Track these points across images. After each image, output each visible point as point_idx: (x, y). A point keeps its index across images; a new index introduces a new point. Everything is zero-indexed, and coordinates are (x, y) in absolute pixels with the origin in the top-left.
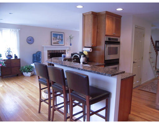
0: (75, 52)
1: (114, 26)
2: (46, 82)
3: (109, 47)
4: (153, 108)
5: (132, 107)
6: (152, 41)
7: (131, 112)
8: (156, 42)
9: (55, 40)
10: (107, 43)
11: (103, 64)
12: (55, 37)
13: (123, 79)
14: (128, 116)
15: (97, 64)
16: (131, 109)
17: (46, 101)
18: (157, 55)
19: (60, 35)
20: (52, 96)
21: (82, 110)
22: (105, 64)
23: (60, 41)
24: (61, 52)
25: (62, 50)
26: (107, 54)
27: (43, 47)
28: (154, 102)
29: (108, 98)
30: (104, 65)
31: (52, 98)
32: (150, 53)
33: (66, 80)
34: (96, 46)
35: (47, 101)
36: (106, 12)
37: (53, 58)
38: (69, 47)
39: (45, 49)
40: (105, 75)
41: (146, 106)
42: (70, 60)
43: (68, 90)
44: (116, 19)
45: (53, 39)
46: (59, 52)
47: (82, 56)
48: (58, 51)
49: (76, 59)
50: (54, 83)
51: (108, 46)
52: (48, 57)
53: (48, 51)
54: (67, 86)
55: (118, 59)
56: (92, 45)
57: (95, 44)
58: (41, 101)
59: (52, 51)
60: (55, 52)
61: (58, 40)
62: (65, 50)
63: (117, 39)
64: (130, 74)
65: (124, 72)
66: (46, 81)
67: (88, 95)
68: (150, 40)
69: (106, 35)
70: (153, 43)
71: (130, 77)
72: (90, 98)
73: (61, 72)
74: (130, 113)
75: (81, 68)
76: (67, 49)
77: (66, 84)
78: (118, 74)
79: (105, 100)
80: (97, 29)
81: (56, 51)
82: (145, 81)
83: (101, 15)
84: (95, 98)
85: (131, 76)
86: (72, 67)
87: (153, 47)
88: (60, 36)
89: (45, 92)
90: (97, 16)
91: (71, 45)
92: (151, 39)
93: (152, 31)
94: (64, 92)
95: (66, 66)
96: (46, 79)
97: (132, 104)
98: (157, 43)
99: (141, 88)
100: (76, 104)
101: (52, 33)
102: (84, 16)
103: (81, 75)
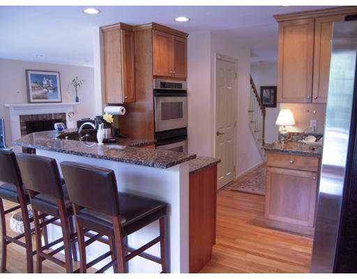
0: (86, 117)
1: (172, 56)
2: (16, 195)
3: (163, 104)
4: (262, 226)
5: (217, 229)
6: (253, 87)
7: (217, 241)
8: (262, 88)
9: (38, 90)
10: (159, 94)
11: (153, 140)
12: (36, 83)
13: (193, 172)
14: (212, 249)
15: (140, 142)
16: (217, 233)
17: (19, 240)
18: (264, 116)
19: (49, 77)
20: (32, 225)
21: (109, 250)
22: (155, 141)
23: (50, 91)
24: (53, 118)
25: (56, 114)
26: (160, 118)
27: (8, 108)
28: (263, 213)
29: (165, 216)
30: (155, 143)
31: (34, 230)
32: (250, 111)
33: (63, 186)
34: (135, 101)
35: (23, 240)
36: (154, 24)
37: (34, 134)
38: (74, 105)
39: (11, 112)
40: (153, 166)
41: (247, 223)
42: (73, 136)
43: (71, 208)
44: (175, 40)
45: (32, 87)
46: (49, 119)
47: (100, 126)
48: (46, 115)
49: (88, 133)
50: (37, 193)
51: (162, 100)
52: (22, 130)
53: (21, 117)
54: (68, 199)
55: (185, 129)
56: (125, 99)
57: (131, 97)
58: (6, 242)
59: (30, 117)
60: (40, 119)
61: (45, 90)
62: (65, 114)
63: (180, 85)
64: (208, 158)
65: (194, 157)
66: (14, 192)
67: (117, 216)
68: (249, 85)
69: (155, 77)
70: (255, 91)
71: (208, 166)
72: (123, 221)
73: (50, 166)
74: (214, 243)
75: (100, 153)
76: (67, 111)
77: (65, 195)
78: (181, 162)
79: (157, 222)
80: (135, 62)
81: (43, 115)
82: (243, 172)
83: (143, 31)
84: (133, 220)
85: (211, 164)
86: (77, 154)
87: (256, 99)
88: (50, 81)
89: (16, 217)
90: (133, 32)
91: (77, 100)
92: (252, 82)
93: (253, 66)
94: (61, 212)
95: (63, 151)
96: (14, 187)
97: (217, 224)
98: (264, 91)
99: (234, 186)
100: (93, 239)
101: (30, 73)
102: (103, 32)
103: (98, 171)
